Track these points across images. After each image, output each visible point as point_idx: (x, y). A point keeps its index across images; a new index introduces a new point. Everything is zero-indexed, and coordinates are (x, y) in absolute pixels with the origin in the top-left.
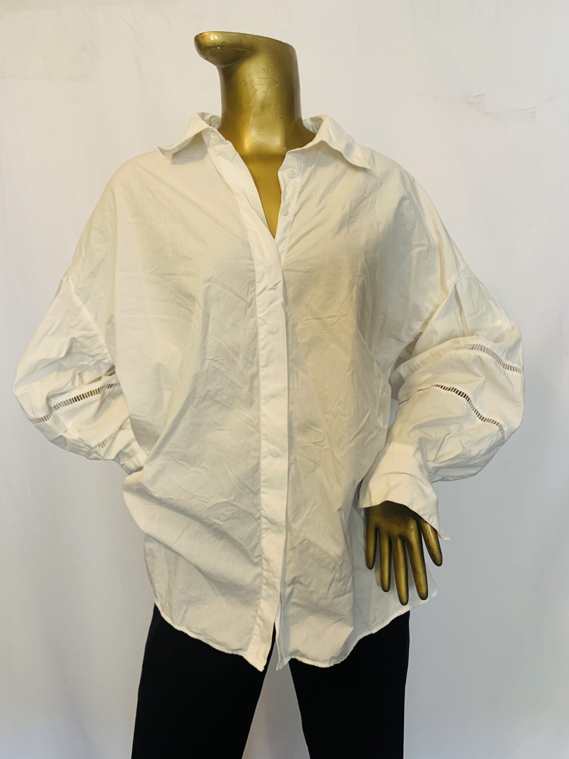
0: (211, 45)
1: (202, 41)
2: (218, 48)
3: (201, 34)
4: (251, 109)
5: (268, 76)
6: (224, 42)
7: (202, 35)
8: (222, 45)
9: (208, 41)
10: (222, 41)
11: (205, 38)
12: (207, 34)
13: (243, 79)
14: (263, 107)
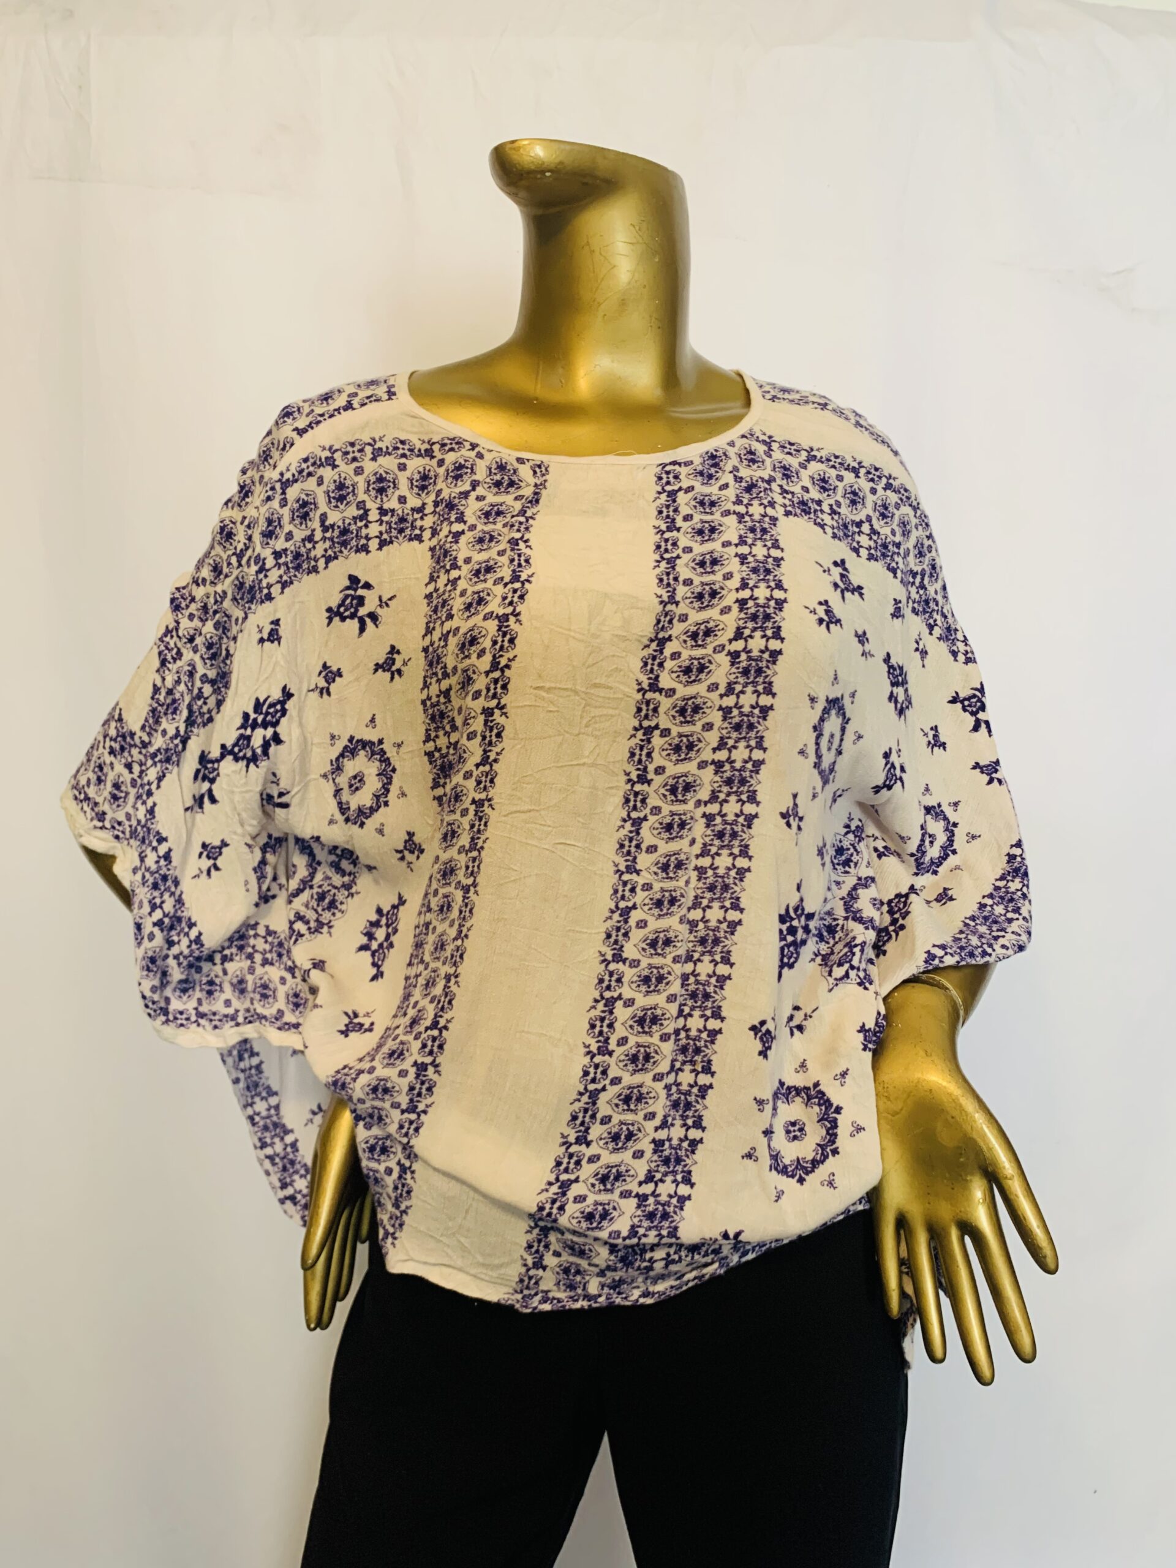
0: (533, 167)
1: (515, 157)
2: (548, 174)
3: (513, 142)
4: (600, 304)
5: (640, 240)
6: (561, 163)
7: (516, 145)
8: (557, 171)
9: (528, 158)
10: (557, 161)
11: (522, 151)
12: (526, 142)
13: (588, 244)
14: (623, 303)
